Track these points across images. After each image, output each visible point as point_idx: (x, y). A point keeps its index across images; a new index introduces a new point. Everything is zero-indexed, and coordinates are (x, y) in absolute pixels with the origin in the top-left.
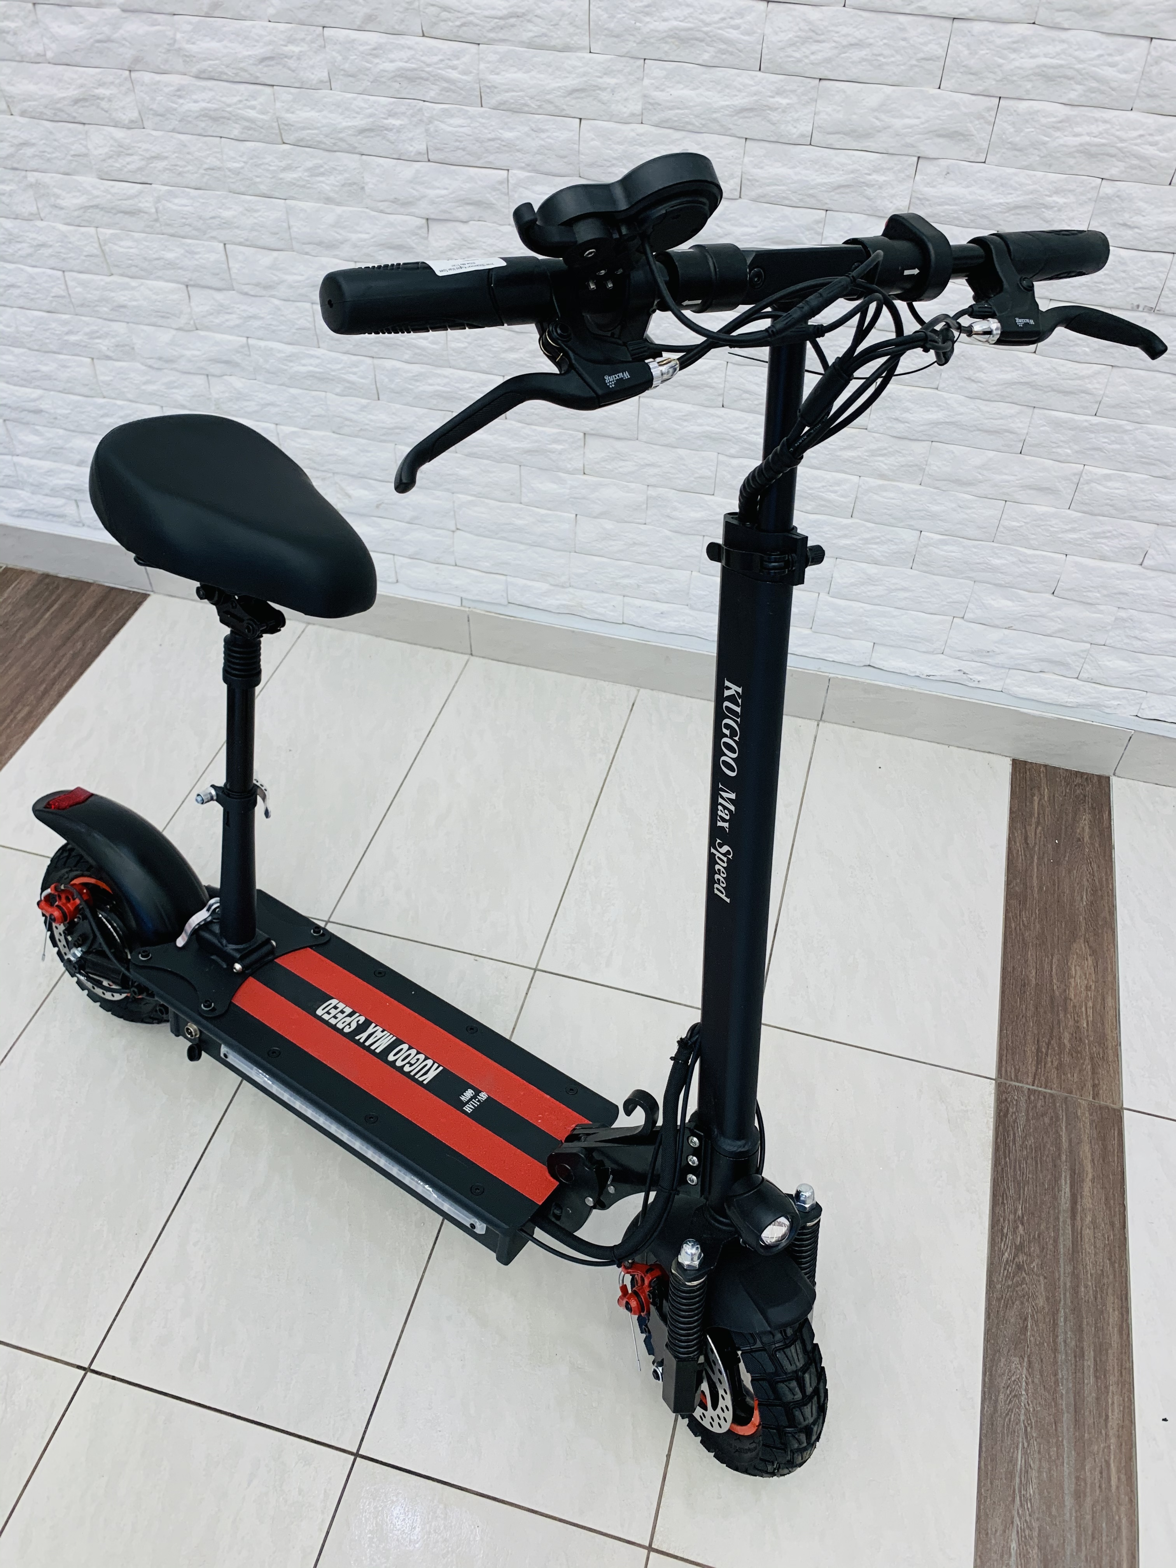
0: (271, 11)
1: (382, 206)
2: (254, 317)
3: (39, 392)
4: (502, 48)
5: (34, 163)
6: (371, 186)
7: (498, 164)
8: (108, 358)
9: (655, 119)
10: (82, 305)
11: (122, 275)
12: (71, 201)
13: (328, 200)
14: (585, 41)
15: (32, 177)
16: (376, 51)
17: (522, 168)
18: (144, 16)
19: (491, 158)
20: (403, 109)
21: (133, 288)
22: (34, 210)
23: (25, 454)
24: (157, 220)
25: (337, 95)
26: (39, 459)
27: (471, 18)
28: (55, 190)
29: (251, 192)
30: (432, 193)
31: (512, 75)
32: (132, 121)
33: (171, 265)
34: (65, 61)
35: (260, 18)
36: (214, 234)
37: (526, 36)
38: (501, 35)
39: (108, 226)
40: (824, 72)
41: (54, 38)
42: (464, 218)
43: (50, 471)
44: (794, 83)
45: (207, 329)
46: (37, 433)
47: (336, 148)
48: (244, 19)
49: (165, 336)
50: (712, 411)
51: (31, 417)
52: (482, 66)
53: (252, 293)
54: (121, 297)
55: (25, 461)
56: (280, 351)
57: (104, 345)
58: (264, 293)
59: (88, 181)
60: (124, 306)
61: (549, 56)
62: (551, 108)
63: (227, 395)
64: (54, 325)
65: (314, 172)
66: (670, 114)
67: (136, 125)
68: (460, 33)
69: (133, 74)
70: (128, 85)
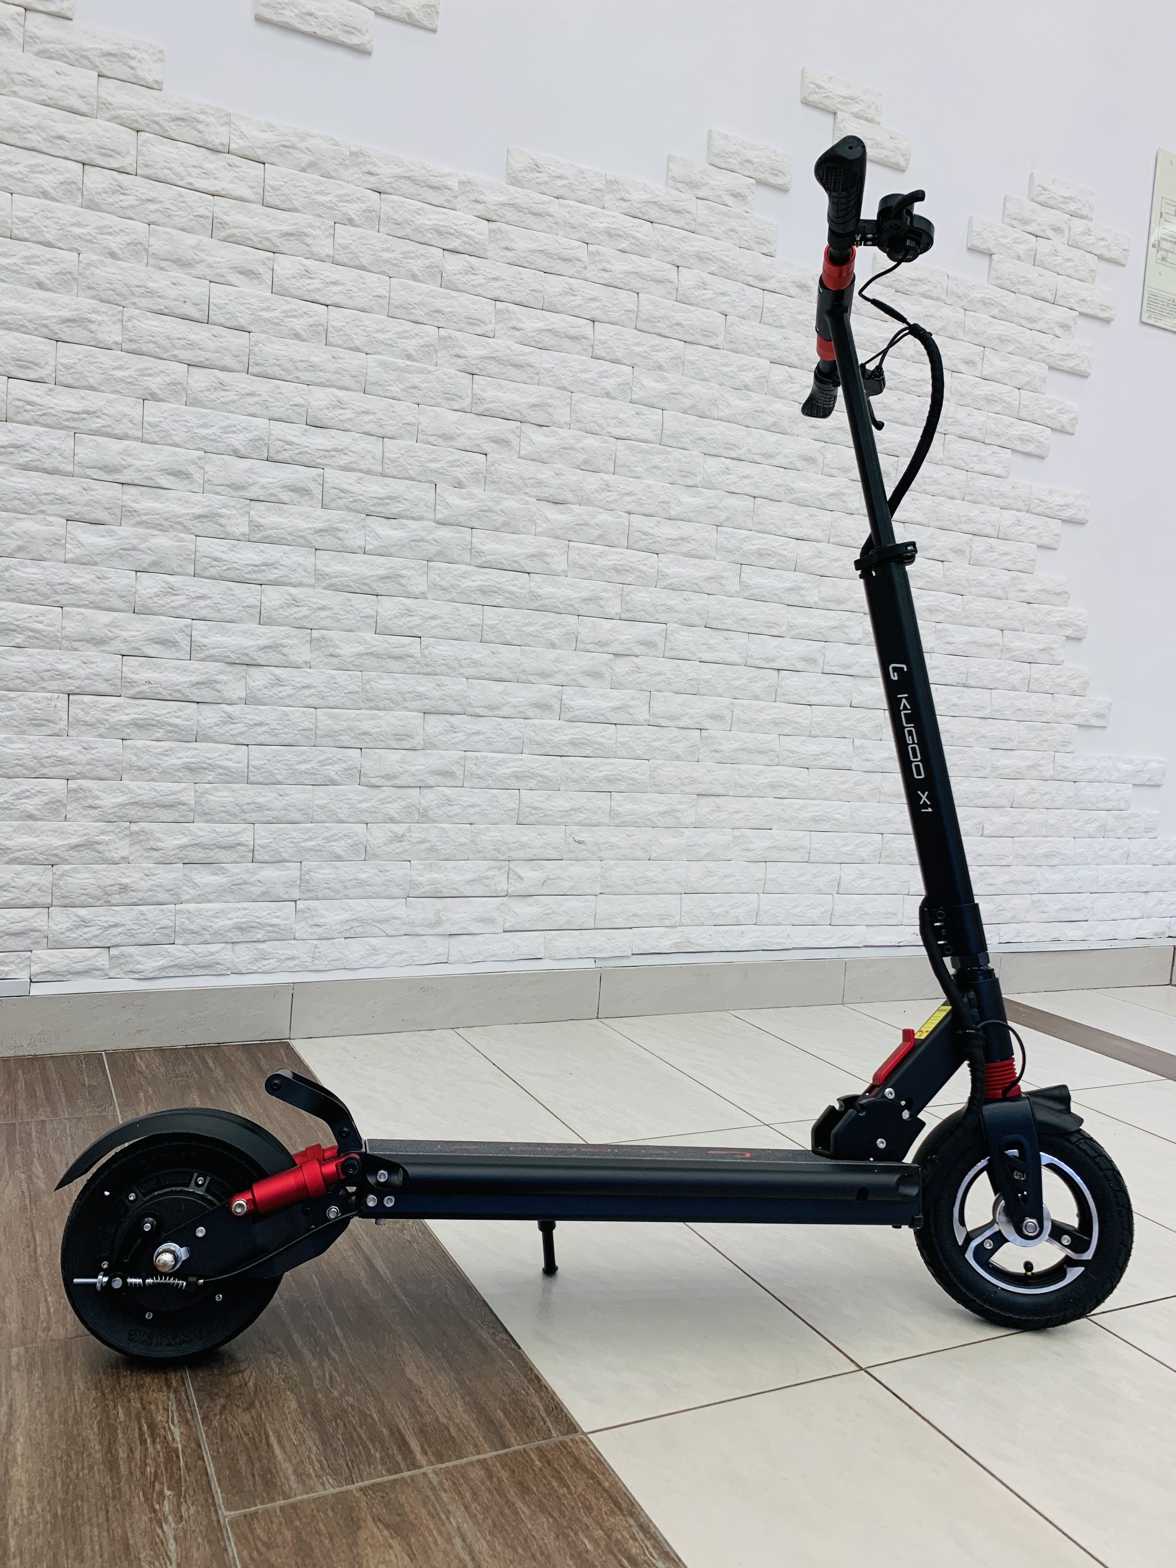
0: (539, 530)
1: (589, 647)
2: (477, 733)
3: (243, 826)
4: (672, 556)
5: (324, 623)
6: (583, 634)
7: (662, 620)
8: (334, 783)
9: (746, 594)
10: (325, 736)
11: (371, 708)
12: (348, 650)
13: (553, 645)
14: (713, 554)
15: (315, 634)
16: (601, 555)
17: (676, 622)
18: (452, 528)
19: (658, 616)
20: (611, 588)
21: (379, 718)
22: (307, 658)
23: (193, 900)
24: (418, 663)
25: (570, 580)
26: (210, 901)
27: (658, 539)
28: (337, 642)
29: (498, 641)
30: (622, 637)
31: (673, 570)
32: (423, 593)
33: (420, 696)
34: (381, 552)
35: (530, 534)
36: (462, 671)
37: (685, 550)
38: (671, 549)
39: (374, 669)
40: (823, 572)
41: (378, 536)
42: (638, 653)
43: (222, 911)
44: (810, 577)
45: (433, 746)
46: (223, 871)
47: (564, 611)
48: (522, 533)
49: (396, 756)
50: (771, 768)
51: (221, 855)
52: (661, 564)
53: (481, 714)
54: (366, 726)
55: (191, 906)
56: (493, 758)
57: (332, 771)
58: (490, 714)
59: (369, 636)
60: (365, 733)
61: (697, 561)
62: (695, 587)
63: (436, 802)
64: (289, 756)
65: (546, 626)
66: (755, 591)
67: (423, 596)
68: (650, 547)
69: (430, 563)
70: (425, 570)
